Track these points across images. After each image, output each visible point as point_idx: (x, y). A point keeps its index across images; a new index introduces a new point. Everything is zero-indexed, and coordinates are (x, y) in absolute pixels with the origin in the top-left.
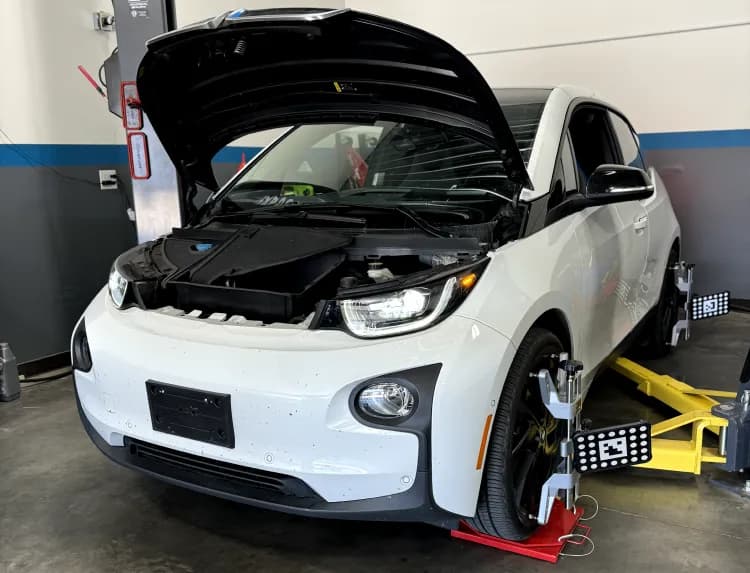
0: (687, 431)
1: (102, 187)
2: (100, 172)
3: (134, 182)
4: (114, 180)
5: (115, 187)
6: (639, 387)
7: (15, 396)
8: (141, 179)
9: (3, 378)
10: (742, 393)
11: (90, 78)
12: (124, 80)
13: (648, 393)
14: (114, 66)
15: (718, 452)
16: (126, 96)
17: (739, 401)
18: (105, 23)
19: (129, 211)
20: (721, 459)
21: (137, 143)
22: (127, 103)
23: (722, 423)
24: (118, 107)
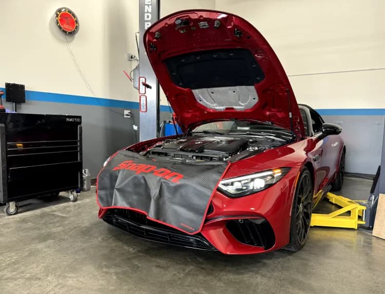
0: (349, 213)
1: (125, 116)
2: (125, 111)
3: (141, 113)
4: (129, 114)
5: (129, 117)
7: (89, 189)
8: (143, 112)
9: (85, 182)
10: (371, 196)
11: (128, 76)
12: (141, 76)
13: (334, 202)
14: (137, 72)
15: (362, 220)
16: (141, 82)
17: (370, 200)
18: (132, 57)
19: (134, 126)
20: (363, 223)
21: (143, 99)
22: (141, 84)
23: (364, 208)
24: (137, 86)
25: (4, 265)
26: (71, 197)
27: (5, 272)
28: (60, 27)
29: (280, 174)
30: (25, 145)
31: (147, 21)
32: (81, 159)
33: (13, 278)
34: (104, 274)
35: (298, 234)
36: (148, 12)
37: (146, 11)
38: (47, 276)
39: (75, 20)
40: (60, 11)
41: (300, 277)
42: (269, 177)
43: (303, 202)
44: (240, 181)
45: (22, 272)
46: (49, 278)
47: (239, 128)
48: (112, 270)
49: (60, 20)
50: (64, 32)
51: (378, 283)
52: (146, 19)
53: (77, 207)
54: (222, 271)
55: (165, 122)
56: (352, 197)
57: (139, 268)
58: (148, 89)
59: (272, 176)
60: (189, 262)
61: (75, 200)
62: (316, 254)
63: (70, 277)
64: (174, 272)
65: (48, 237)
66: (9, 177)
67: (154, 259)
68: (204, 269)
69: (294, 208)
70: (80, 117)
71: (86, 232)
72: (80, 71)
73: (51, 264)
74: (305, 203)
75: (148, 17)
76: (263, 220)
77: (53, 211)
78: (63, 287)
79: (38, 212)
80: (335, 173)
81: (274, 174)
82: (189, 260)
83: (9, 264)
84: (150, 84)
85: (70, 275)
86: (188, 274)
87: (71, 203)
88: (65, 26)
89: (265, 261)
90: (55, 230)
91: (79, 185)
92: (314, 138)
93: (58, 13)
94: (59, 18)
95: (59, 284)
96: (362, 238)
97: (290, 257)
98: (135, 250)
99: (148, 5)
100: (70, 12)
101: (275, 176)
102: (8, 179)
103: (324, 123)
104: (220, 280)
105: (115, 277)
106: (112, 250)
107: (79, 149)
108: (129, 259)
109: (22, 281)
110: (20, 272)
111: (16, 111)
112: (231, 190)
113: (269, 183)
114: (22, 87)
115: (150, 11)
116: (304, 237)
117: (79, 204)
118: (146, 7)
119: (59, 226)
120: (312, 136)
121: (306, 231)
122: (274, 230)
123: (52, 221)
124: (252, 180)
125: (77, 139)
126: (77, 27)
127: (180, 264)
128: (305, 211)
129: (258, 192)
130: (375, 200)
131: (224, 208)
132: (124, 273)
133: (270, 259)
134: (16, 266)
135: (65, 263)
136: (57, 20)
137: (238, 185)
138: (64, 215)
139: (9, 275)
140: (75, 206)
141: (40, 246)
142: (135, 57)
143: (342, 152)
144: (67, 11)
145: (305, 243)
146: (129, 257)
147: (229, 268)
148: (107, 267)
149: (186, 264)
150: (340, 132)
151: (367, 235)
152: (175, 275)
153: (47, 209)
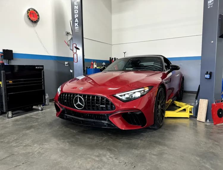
0: (185, 110)
1: (66, 65)
2: (65, 62)
3: (74, 63)
5: (68, 65)
6: (176, 105)
7: (48, 105)
8: (75, 62)
9: (46, 101)
10: (196, 101)
11: (66, 43)
12: (73, 43)
13: (178, 106)
14: (71, 41)
15: (192, 113)
16: (74, 46)
17: (195, 103)
18: (68, 33)
19: (71, 70)
20: (192, 114)
21: (75, 55)
22: (74, 48)
23: (193, 107)
24: (72, 48)
25: (11, 140)
26: (40, 108)
27: (12, 144)
28: (30, 19)
29: (148, 89)
30: (13, 82)
31: (76, 14)
32: (44, 88)
33: (17, 146)
34: (62, 143)
35: (159, 120)
36: (76, 9)
37: (75, 8)
38: (34, 144)
39: (37, 14)
40: (29, 10)
41: (160, 140)
42: (143, 91)
43: (160, 104)
44: (128, 94)
45: (21, 143)
46: (35, 145)
47: (127, 69)
48: (66, 141)
49: (30, 15)
50: (32, 21)
51: (198, 141)
52: (75, 13)
53: (43, 113)
54: (121, 138)
55: (87, 68)
56: (187, 103)
57: (79, 139)
58: (78, 50)
59: (144, 91)
60: (104, 135)
61: (42, 110)
62: (167, 130)
63: (45, 145)
64: (97, 140)
65: (31, 127)
66: (8, 98)
67: (86, 135)
68: (111, 138)
69: (155, 106)
70: (43, 66)
71: (50, 125)
72: (41, 42)
73: (35, 139)
74: (162, 104)
75: (76, 11)
76: (141, 112)
77: (31, 116)
78: (42, 149)
79: (23, 116)
80: (178, 91)
81: (145, 90)
82: (104, 134)
83: (13, 140)
84: (79, 48)
85: (45, 144)
86: (104, 141)
87: (40, 112)
88: (32, 18)
89: (142, 134)
90: (34, 124)
91: (44, 102)
92: (166, 72)
93: (28, 11)
94: (29, 14)
95: (41, 148)
96: (192, 122)
97: (155, 132)
98: (77, 131)
99: (76, 5)
100: (34, 10)
101: (145, 91)
102: (7, 99)
103: (171, 64)
104: (120, 143)
105: (68, 144)
106: (65, 132)
107: (43, 83)
108: (74, 135)
109: (22, 147)
110: (20, 143)
111: (8, 64)
112: (124, 98)
113: (143, 94)
114: (11, 51)
115: (77, 8)
116: (162, 122)
117: (44, 112)
118: (75, 6)
119: (36, 122)
120: (165, 71)
121: (163, 119)
122: (146, 117)
123: (31, 120)
124: (134, 93)
125: (42, 77)
126: (38, 19)
127: (100, 136)
128: (162, 108)
129: (137, 98)
130: (198, 102)
131: (120, 107)
132: (72, 142)
133: (145, 133)
134: (17, 141)
135: (42, 139)
136: (28, 15)
137: (127, 96)
138: (37, 117)
139: (15, 145)
140: (42, 113)
141: (28, 132)
142: (69, 33)
143: (182, 80)
144: (33, 10)
145: (162, 125)
146: (74, 134)
147: (124, 138)
148: (63, 139)
149: (103, 137)
150: (179, 69)
151: (194, 120)
152: (98, 141)
153: (28, 115)
